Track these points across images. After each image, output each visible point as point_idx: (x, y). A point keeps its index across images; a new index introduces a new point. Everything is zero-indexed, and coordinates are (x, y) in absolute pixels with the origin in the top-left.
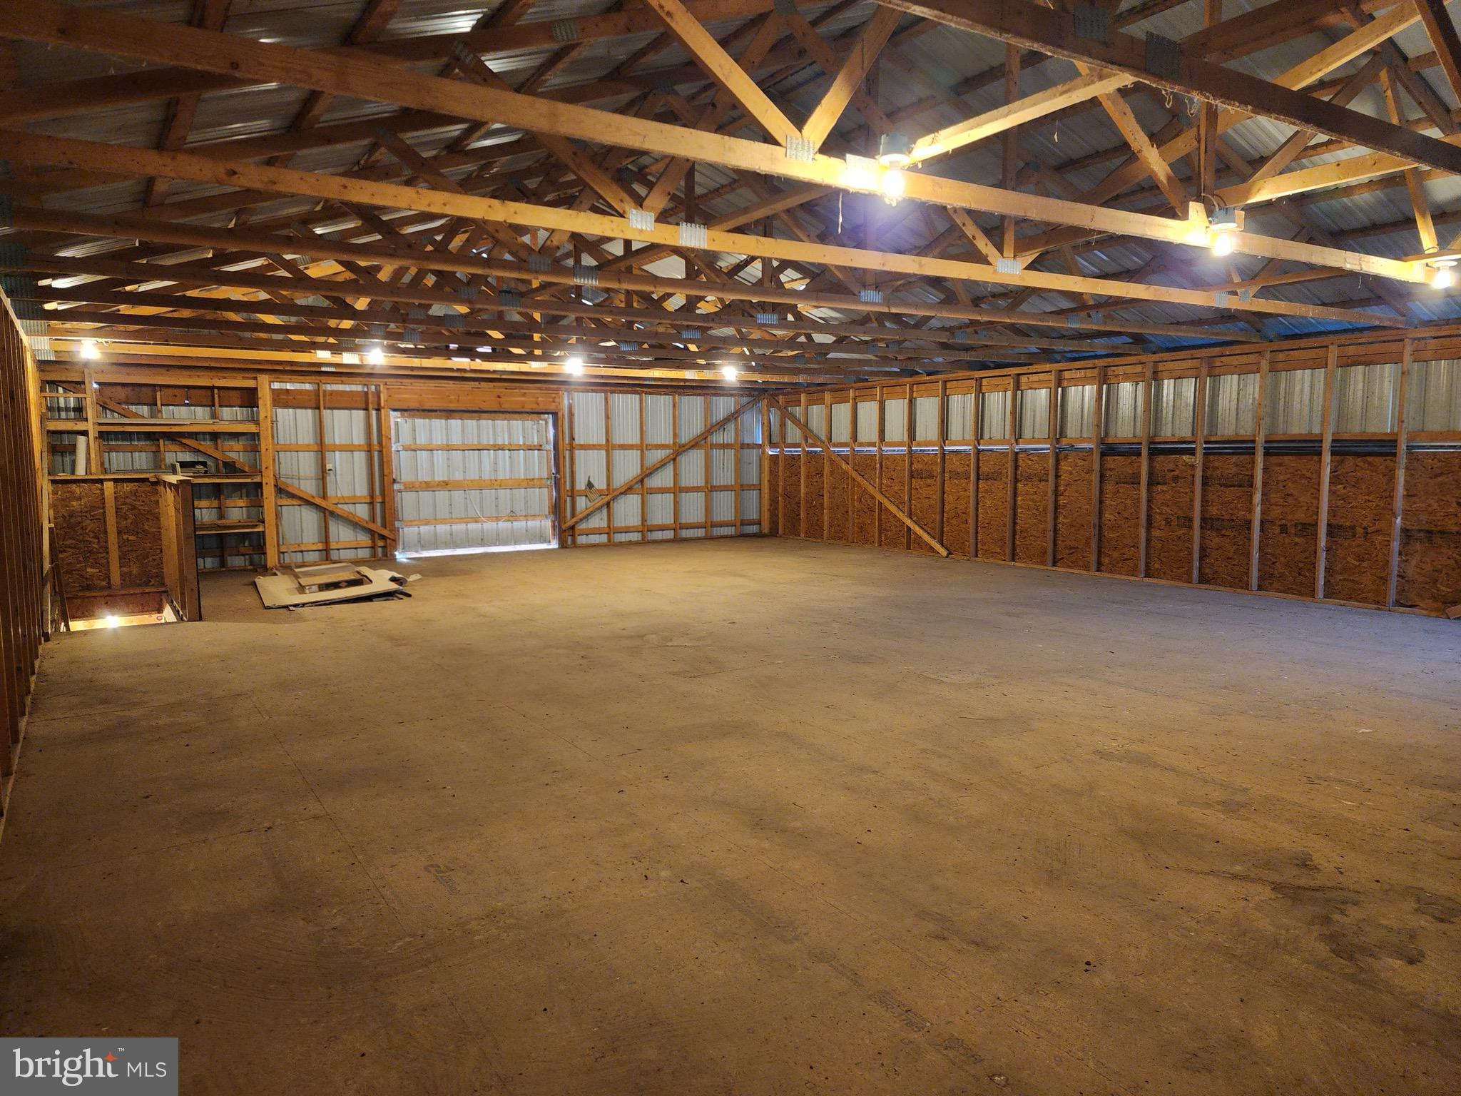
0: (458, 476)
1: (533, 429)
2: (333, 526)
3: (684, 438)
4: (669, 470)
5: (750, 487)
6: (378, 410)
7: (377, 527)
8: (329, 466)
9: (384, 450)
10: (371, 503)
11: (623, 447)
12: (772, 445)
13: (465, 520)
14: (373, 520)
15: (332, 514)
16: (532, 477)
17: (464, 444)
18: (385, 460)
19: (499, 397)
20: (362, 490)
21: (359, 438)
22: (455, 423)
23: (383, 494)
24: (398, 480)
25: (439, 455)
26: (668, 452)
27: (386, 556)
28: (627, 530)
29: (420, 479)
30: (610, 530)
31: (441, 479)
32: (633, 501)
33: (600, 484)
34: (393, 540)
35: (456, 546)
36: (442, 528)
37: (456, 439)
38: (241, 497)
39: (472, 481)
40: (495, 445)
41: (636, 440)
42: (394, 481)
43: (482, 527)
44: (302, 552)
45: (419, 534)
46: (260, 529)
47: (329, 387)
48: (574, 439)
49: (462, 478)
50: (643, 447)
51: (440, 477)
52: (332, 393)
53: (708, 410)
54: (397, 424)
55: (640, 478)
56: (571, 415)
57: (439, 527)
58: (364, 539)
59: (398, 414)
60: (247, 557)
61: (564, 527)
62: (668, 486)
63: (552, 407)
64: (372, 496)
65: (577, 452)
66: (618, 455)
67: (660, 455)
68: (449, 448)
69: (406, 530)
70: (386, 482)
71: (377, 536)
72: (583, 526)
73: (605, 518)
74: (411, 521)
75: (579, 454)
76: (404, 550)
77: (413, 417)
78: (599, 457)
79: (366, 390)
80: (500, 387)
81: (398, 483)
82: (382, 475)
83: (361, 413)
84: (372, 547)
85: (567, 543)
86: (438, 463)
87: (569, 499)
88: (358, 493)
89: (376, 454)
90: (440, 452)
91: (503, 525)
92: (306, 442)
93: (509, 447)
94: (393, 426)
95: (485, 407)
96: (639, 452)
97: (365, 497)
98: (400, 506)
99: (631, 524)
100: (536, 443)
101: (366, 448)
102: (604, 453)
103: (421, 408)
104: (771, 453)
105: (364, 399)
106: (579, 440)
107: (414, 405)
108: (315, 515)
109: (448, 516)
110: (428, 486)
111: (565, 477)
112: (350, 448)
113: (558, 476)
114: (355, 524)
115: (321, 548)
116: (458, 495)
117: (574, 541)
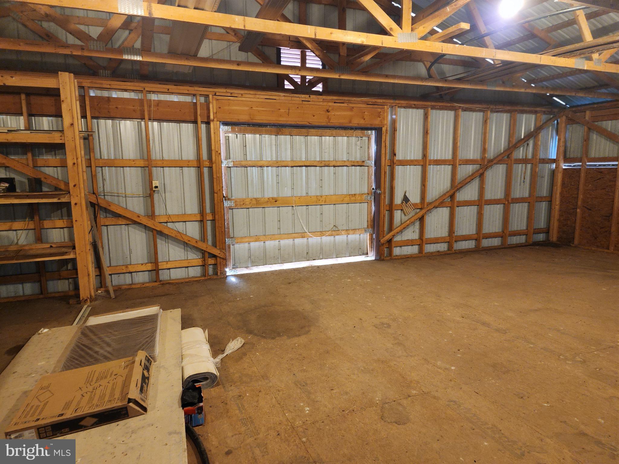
0: (287, 192)
1: (356, 144)
2: (162, 245)
3: (491, 154)
4: (475, 184)
5: (540, 199)
6: (208, 123)
7: (208, 246)
8: (155, 183)
9: (214, 165)
10: (202, 221)
11: (438, 162)
12: (567, 160)
13: (292, 235)
14: (203, 238)
15: (160, 233)
16: (353, 193)
17: (292, 161)
18: (215, 177)
19: (328, 111)
20: (192, 208)
21: (189, 153)
22: (285, 139)
23: (213, 212)
24: (229, 196)
25: (269, 172)
26: (476, 167)
27: (217, 274)
28: (436, 241)
29: (251, 196)
30: (421, 241)
31: (271, 196)
32: (443, 213)
33: (415, 198)
34: (223, 259)
35: (283, 262)
36: (271, 244)
37: (286, 156)
38: (62, 218)
39: (300, 197)
40: (321, 162)
41: (449, 156)
42: (227, 198)
43: (308, 242)
44: (131, 273)
45: (249, 249)
46: (71, 256)
47: (154, 97)
48: (395, 155)
49: (289, 194)
50: (453, 163)
51: (270, 193)
52: (159, 103)
53: (513, 127)
54: (227, 139)
55: (450, 194)
56: (394, 130)
57: (268, 243)
58: (194, 257)
59: (226, 128)
60: (70, 280)
61: (382, 241)
62: (473, 199)
63: (377, 122)
64: (202, 212)
65: (397, 168)
66: (432, 169)
67: (470, 169)
68: (279, 165)
69: (237, 246)
70: (216, 199)
71: (207, 255)
72: (398, 238)
73: (417, 231)
74: (242, 238)
75: (399, 170)
76: (235, 267)
77: (244, 132)
78: (415, 172)
79: (195, 101)
80: (329, 101)
81: (229, 199)
82: (212, 192)
83: (190, 126)
84: (203, 266)
85: (384, 254)
86: (268, 178)
87: (387, 213)
88: (189, 211)
89: (206, 170)
90: (270, 168)
91: (327, 239)
92: (132, 157)
93: (334, 163)
94: (222, 141)
95: (315, 121)
96: (450, 167)
97: (195, 215)
98: (231, 224)
99: (439, 235)
100: (358, 159)
101: (195, 164)
102: (419, 168)
103: (251, 121)
104: (564, 167)
105: (192, 110)
106: (400, 156)
107: (244, 118)
108: (144, 234)
109: (276, 232)
110: (258, 203)
111: (384, 193)
112: (179, 164)
113: (378, 191)
114: (186, 244)
115: (150, 268)
116: (285, 211)
117: (390, 253)
